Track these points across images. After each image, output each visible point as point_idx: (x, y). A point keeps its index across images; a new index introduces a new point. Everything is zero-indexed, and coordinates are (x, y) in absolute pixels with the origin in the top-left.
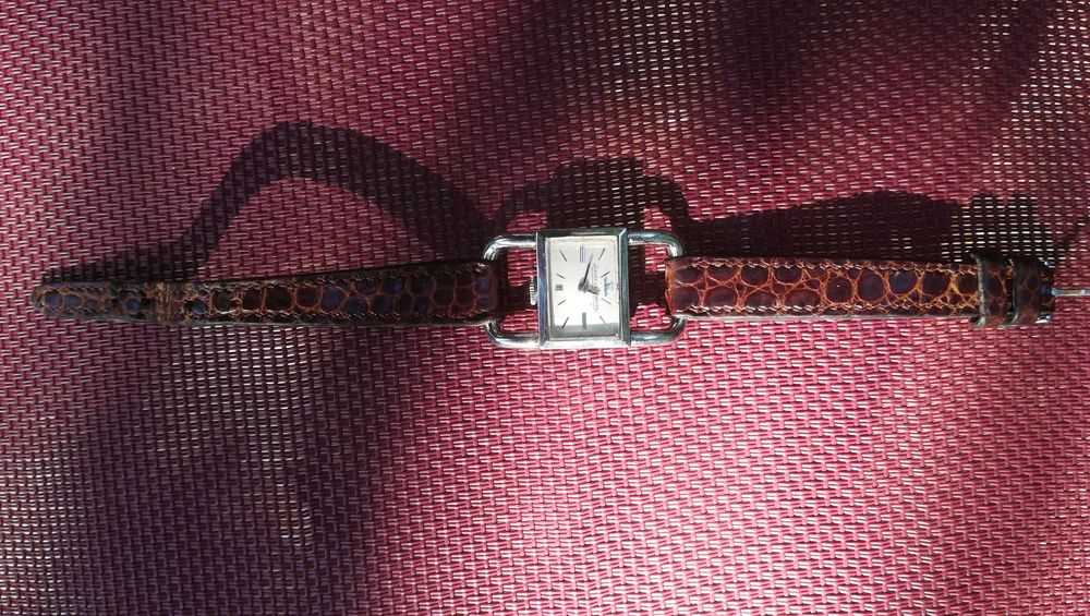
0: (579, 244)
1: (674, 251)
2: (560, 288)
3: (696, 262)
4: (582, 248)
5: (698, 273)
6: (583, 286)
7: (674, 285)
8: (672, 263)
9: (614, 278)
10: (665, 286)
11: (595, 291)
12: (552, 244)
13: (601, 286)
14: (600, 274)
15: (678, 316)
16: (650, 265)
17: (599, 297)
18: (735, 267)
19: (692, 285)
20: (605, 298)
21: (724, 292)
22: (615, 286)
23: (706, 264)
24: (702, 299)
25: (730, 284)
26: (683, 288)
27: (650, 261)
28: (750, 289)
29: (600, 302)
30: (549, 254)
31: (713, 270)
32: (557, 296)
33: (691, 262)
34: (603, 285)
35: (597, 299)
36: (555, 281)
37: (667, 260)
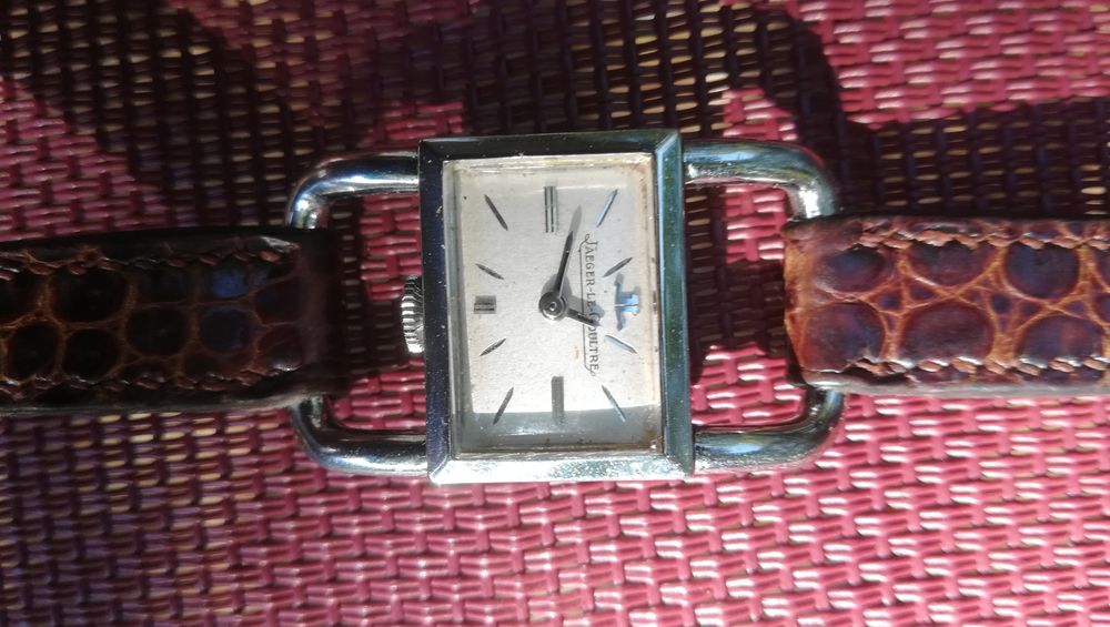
0: (543, 180)
1: (811, 201)
2: (486, 305)
3: (872, 232)
4: (550, 194)
5: (879, 261)
6: (555, 299)
7: (811, 297)
8: (806, 236)
9: (643, 277)
10: (786, 300)
11: (587, 315)
12: (464, 180)
13: (605, 299)
14: (601, 267)
15: (824, 384)
16: (741, 242)
17: (601, 331)
18: (986, 249)
19: (863, 297)
20: (619, 336)
21: (957, 317)
22: (647, 300)
23: (903, 237)
24: (893, 337)
25: (973, 295)
26: (838, 307)
27: (739, 232)
28: (1031, 309)
29: (604, 347)
30: (456, 208)
31: (921, 257)
32: (480, 329)
33: (859, 232)
34: (612, 298)
35: (594, 340)
36: (474, 285)
37: (788, 227)
